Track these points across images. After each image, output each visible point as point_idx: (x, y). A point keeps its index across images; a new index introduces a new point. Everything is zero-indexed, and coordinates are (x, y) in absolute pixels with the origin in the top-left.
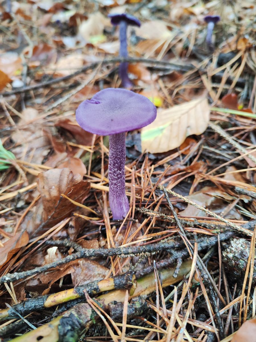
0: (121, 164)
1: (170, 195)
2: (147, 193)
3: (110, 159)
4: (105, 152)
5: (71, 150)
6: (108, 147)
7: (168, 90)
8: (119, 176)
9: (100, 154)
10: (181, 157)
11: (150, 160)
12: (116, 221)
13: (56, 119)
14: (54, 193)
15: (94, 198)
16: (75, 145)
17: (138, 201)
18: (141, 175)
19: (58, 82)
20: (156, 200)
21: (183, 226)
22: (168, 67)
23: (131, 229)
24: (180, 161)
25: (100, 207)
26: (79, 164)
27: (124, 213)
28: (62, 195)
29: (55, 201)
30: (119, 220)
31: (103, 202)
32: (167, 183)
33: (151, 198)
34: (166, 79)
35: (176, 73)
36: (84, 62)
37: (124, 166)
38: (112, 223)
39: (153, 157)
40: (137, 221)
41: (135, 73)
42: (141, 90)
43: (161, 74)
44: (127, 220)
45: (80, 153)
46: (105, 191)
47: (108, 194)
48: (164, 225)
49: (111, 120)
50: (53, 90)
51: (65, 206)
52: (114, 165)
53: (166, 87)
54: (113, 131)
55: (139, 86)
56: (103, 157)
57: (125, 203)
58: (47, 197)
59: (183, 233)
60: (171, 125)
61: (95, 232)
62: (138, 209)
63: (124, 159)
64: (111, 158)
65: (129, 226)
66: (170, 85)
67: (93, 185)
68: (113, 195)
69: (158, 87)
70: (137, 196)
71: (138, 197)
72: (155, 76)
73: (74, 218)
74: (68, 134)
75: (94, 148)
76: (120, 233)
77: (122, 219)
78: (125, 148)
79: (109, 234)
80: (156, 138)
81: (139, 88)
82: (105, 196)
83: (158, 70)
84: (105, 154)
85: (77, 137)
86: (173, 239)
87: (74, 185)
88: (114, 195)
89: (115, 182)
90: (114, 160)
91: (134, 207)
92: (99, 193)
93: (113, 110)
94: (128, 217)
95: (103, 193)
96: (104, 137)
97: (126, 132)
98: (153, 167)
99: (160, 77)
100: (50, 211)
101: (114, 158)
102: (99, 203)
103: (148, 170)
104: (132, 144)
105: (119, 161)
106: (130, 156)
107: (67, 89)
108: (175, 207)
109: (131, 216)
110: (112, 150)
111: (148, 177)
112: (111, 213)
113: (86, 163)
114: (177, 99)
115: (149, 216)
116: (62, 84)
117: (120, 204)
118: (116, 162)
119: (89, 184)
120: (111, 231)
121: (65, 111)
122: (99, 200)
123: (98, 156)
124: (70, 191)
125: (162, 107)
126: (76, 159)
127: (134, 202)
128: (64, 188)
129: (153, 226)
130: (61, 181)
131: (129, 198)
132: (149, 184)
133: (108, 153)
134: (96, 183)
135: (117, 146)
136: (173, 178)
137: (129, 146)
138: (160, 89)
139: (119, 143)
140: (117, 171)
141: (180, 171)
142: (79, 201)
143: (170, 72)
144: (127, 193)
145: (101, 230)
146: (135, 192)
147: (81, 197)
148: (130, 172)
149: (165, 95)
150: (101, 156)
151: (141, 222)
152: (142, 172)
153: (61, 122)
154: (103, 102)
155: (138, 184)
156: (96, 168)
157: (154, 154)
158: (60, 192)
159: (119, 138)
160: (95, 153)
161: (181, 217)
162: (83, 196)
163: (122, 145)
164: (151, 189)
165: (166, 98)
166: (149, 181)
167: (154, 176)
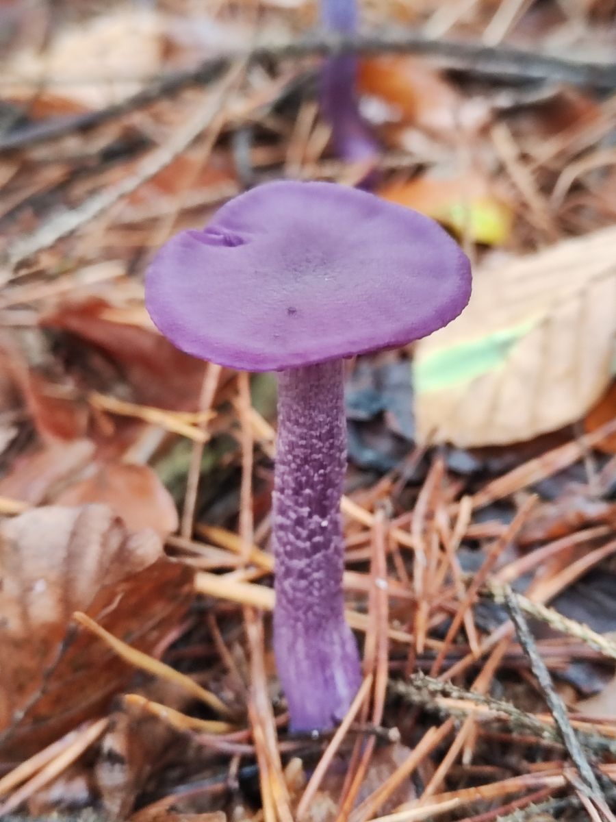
0: (324, 490)
1: (540, 629)
2: (439, 619)
3: (280, 468)
4: (259, 439)
5: (108, 428)
6: (271, 419)
7: (534, 172)
8: (317, 539)
9: (235, 446)
10: (590, 466)
11: (453, 474)
12: (304, 737)
13: (48, 295)
14: (45, 609)
15: (209, 640)
16: (127, 409)
17: (398, 652)
18: (415, 540)
19: (53, 138)
20: (477, 647)
21: (594, 758)
22: (535, 72)
23: (367, 772)
24: (585, 481)
25: (234, 676)
26: (143, 492)
27: (338, 703)
28: (79, 615)
29: (46, 644)
30: (315, 733)
31: (248, 656)
32: (528, 576)
33: (454, 641)
34: (526, 124)
35: (573, 96)
36: (168, 48)
37: (338, 499)
38: (287, 746)
39: (465, 463)
40: (394, 733)
41: (390, 96)
42: (419, 170)
43: (504, 100)
44: (351, 733)
45: (147, 443)
46: (255, 610)
47: (268, 619)
48: (513, 759)
49: (286, 312)
50: (28, 169)
51: (88, 665)
52: (297, 492)
53: (524, 158)
54: (297, 355)
55: (409, 154)
56: (248, 462)
57: (345, 657)
58: (14, 626)
59: (590, 786)
60: (546, 323)
61: (210, 785)
62: (401, 687)
63: (341, 466)
64: (283, 463)
65: (359, 760)
66: (545, 150)
67: (206, 583)
68: (292, 622)
69: (488, 158)
70: (392, 628)
71: (402, 636)
72: (475, 111)
73: (122, 722)
74: (97, 362)
75: (211, 423)
76: (322, 788)
77: (328, 727)
78: (343, 423)
79: (273, 789)
80: (478, 381)
81: (405, 162)
82: (254, 631)
83: (495, 83)
84: (257, 448)
85: (137, 374)
86: (547, 811)
87: (130, 577)
88: (297, 619)
89: (299, 564)
90: (298, 470)
91: (383, 680)
92: (232, 615)
93: (295, 270)
94: (357, 718)
95: (248, 614)
96: (254, 378)
97: (349, 356)
98: (467, 505)
99: (502, 115)
100: (21, 689)
101: (298, 461)
102: (229, 661)
103: (442, 519)
104: (375, 407)
105: (320, 475)
106: (368, 456)
107: (93, 163)
108: (559, 679)
109: (370, 718)
110: (290, 431)
111: (442, 547)
112: (284, 702)
113: (177, 485)
114: (577, 210)
115: (448, 716)
116: (73, 145)
117: (322, 662)
118: (307, 482)
119: (188, 574)
120: (281, 775)
121: (84, 263)
122: (229, 646)
123: (227, 458)
124: (110, 602)
125: (507, 248)
126: (131, 468)
127: (384, 656)
128: (86, 587)
129: (467, 758)
130: (72, 557)
131: (360, 636)
132: (448, 581)
133: (271, 442)
134: (220, 571)
135: (310, 415)
136: (555, 555)
137: (362, 414)
138: (500, 171)
139: (320, 401)
140: (310, 515)
141: (586, 525)
142: (145, 646)
143: (545, 94)
144: (352, 619)
145: (240, 777)
146: (384, 610)
147: (153, 628)
148: (366, 528)
149: (519, 195)
150: (239, 456)
151: (410, 741)
152: (417, 526)
153: (68, 310)
154: (256, 239)
155: (398, 579)
156: (219, 509)
157: (474, 451)
158: (67, 603)
159: (319, 380)
160: (214, 444)
161: (584, 720)
162: (163, 625)
163: (332, 409)
164: (455, 599)
165: (525, 205)
166: (450, 567)
167: (471, 543)
